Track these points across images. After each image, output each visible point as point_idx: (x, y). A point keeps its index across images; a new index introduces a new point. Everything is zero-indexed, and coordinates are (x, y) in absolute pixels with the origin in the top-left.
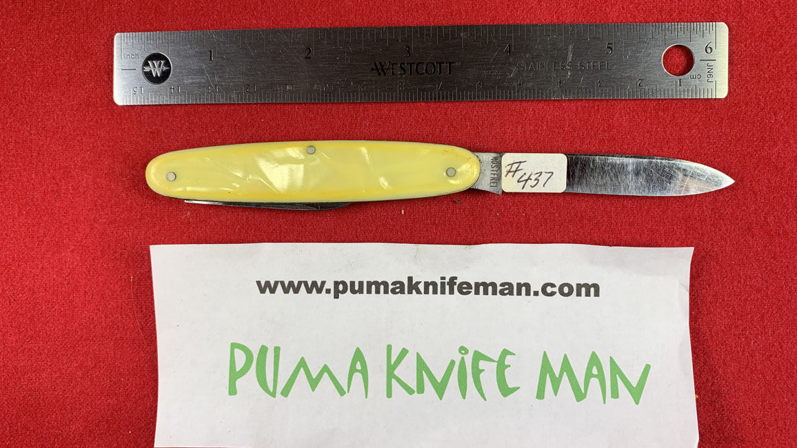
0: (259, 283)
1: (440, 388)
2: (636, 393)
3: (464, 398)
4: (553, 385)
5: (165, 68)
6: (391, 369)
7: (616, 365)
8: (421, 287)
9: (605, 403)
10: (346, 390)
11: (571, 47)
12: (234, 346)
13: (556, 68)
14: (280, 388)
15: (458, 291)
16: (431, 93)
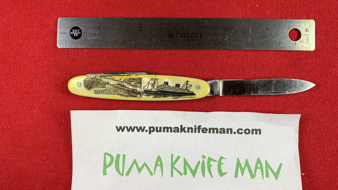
0: (117, 127)
1: (194, 173)
2: (276, 175)
3: (204, 177)
4: (241, 171)
5: (79, 33)
6: (173, 164)
7: (268, 163)
8: (186, 129)
9: (263, 179)
10: (154, 174)
11: (251, 28)
12: (106, 154)
13: (245, 37)
14: (125, 172)
15: (202, 131)
16: (192, 46)
